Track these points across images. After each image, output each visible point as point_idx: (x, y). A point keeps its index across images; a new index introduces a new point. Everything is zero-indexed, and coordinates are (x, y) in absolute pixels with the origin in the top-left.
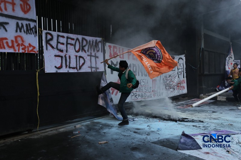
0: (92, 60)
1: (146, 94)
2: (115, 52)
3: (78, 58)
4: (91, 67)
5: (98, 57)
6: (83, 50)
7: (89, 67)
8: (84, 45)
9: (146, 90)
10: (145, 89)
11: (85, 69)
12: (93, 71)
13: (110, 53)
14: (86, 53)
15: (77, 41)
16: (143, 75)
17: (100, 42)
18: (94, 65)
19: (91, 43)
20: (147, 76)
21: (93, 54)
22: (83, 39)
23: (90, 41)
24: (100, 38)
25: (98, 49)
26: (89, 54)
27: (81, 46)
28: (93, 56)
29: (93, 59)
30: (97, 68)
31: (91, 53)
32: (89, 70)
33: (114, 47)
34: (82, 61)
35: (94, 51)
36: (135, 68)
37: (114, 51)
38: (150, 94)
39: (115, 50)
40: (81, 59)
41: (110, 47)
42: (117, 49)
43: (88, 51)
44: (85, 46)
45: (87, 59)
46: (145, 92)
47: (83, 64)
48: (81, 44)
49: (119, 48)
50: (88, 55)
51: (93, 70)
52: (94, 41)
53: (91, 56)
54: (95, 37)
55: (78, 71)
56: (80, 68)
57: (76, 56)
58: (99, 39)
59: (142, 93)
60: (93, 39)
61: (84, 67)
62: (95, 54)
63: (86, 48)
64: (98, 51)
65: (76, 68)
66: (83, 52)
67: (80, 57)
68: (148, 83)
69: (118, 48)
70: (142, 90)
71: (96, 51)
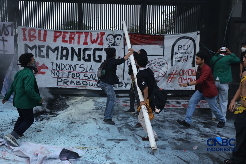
1: (88, 82)
2: (32, 35)
5: (6, 41)
9: (86, 78)
16: (82, 60)
17: (10, 26)
24: (11, 22)
35: (1, 35)
38: (96, 82)
39: (32, 32)
41: (24, 30)
59: (77, 80)
68: (92, 69)
69: (37, 31)
70: (78, 76)
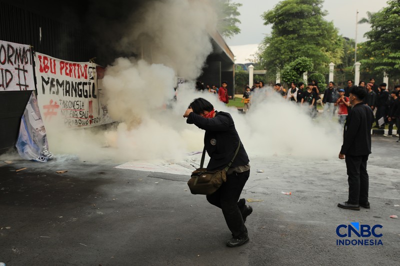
0: (20, 75)
1: (82, 120)
2: (46, 64)
3: (4, 71)
4: (20, 85)
5: (27, 71)
6: (9, 61)
7: (17, 84)
8: (10, 54)
9: (81, 116)
10: (80, 114)
11: (13, 87)
12: (22, 90)
13: (41, 66)
14: (13, 65)
15: (3, 49)
16: (77, 96)
17: (28, 50)
18: (22, 82)
19: (18, 52)
20: (82, 97)
21: (21, 67)
22: (9, 46)
23: (17, 50)
24: (29, 46)
25: (26, 61)
26: (17, 67)
27: (7, 55)
28: (21, 70)
29: (21, 73)
30: (26, 86)
31: (19, 66)
32: (17, 89)
33: (45, 58)
34: (9, 76)
35: (22, 63)
36: (68, 85)
37: (44, 63)
38: (86, 120)
39: (46, 61)
40: (8, 73)
41: (40, 57)
42: (48, 61)
43: (15, 63)
44: (11, 56)
45: (15, 73)
46: (81, 118)
47: (11, 80)
48: (7, 54)
49: (51, 59)
50: (16, 69)
51: (23, 88)
52: (22, 50)
53: (19, 69)
54: (22, 44)
55: (4, 89)
56: (7, 86)
57: (2, 70)
58: (27, 47)
59: (76, 119)
60: (21, 47)
61: (11, 84)
62: (24, 67)
63: (13, 59)
64: (27, 63)
65: (3, 85)
66: (10, 63)
67: (7, 71)
68: (83, 106)
69: (49, 59)
70: (76, 115)
71: (24, 63)
